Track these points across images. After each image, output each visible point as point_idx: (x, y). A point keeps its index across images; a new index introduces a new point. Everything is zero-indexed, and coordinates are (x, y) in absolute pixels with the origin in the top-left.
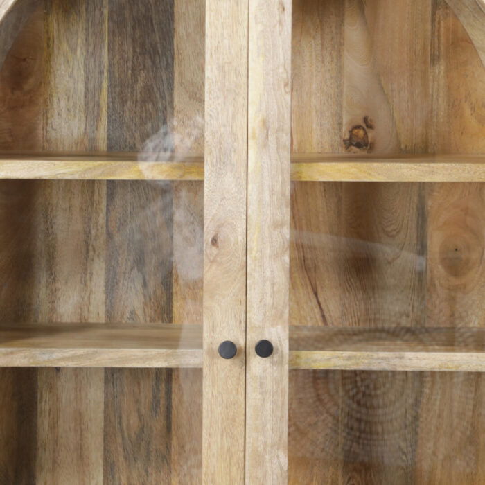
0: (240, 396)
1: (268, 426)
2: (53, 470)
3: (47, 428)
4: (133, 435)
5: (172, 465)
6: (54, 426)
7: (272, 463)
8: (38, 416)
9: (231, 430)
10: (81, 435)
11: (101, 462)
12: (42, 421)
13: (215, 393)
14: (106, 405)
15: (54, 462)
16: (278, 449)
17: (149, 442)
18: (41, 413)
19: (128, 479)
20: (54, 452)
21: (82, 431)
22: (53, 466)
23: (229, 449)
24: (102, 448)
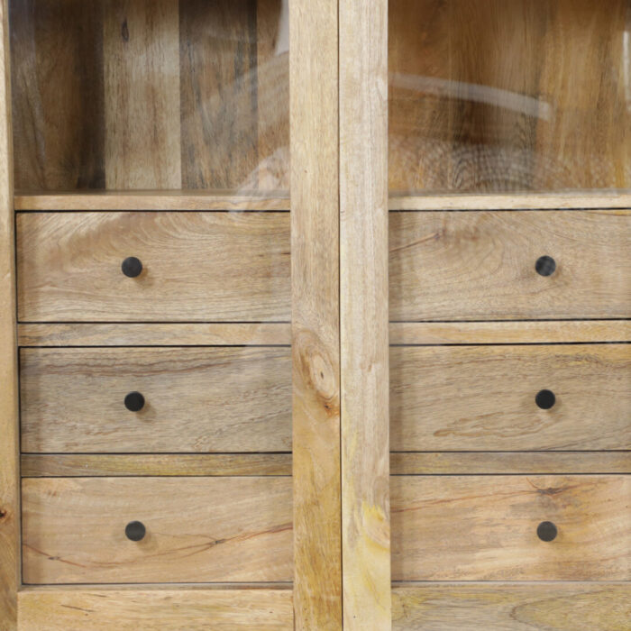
0: (332, 14)
1: (365, 49)
2: (124, 154)
3: (115, 106)
4: (214, 114)
5: (259, 149)
6: (123, 103)
7: (369, 91)
8: (106, 93)
9: (322, 54)
10: (155, 115)
11: (178, 146)
12: (110, 98)
13: (303, 10)
14: (182, 80)
15: (125, 145)
16: (377, 75)
17: (233, 123)
18: (109, 90)
19: (209, 164)
20: (124, 133)
21: (155, 110)
22: (124, 149)
23: (320, 78)
24: (179, 129)
